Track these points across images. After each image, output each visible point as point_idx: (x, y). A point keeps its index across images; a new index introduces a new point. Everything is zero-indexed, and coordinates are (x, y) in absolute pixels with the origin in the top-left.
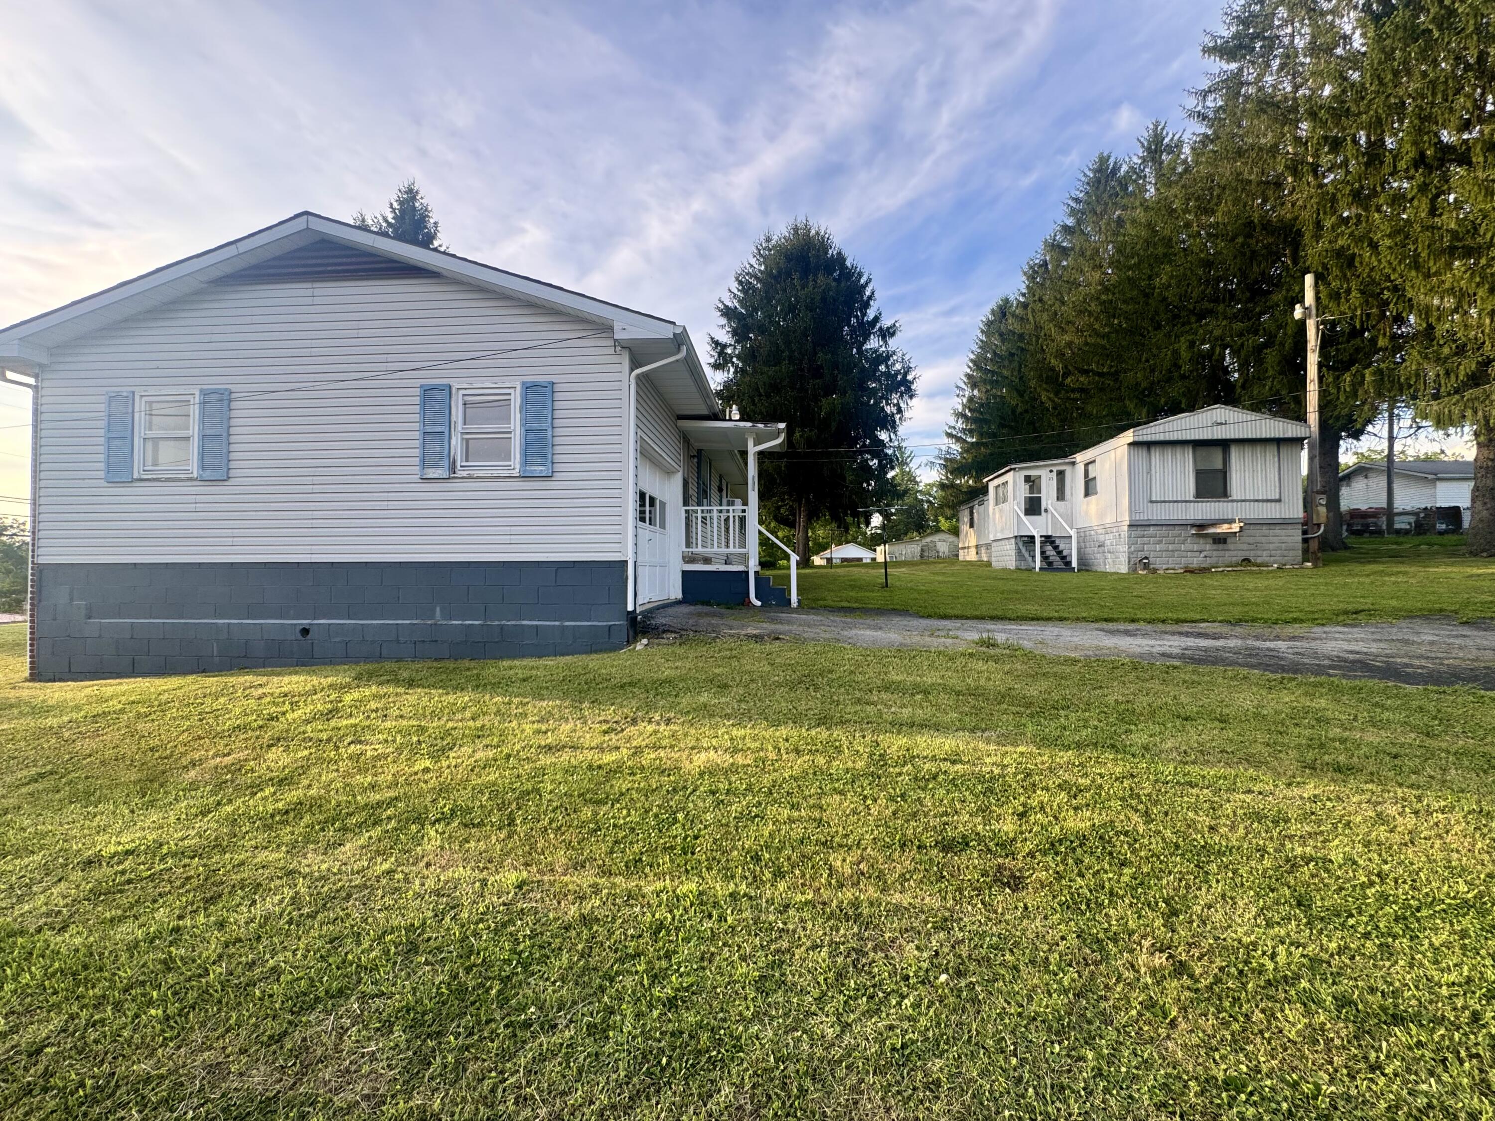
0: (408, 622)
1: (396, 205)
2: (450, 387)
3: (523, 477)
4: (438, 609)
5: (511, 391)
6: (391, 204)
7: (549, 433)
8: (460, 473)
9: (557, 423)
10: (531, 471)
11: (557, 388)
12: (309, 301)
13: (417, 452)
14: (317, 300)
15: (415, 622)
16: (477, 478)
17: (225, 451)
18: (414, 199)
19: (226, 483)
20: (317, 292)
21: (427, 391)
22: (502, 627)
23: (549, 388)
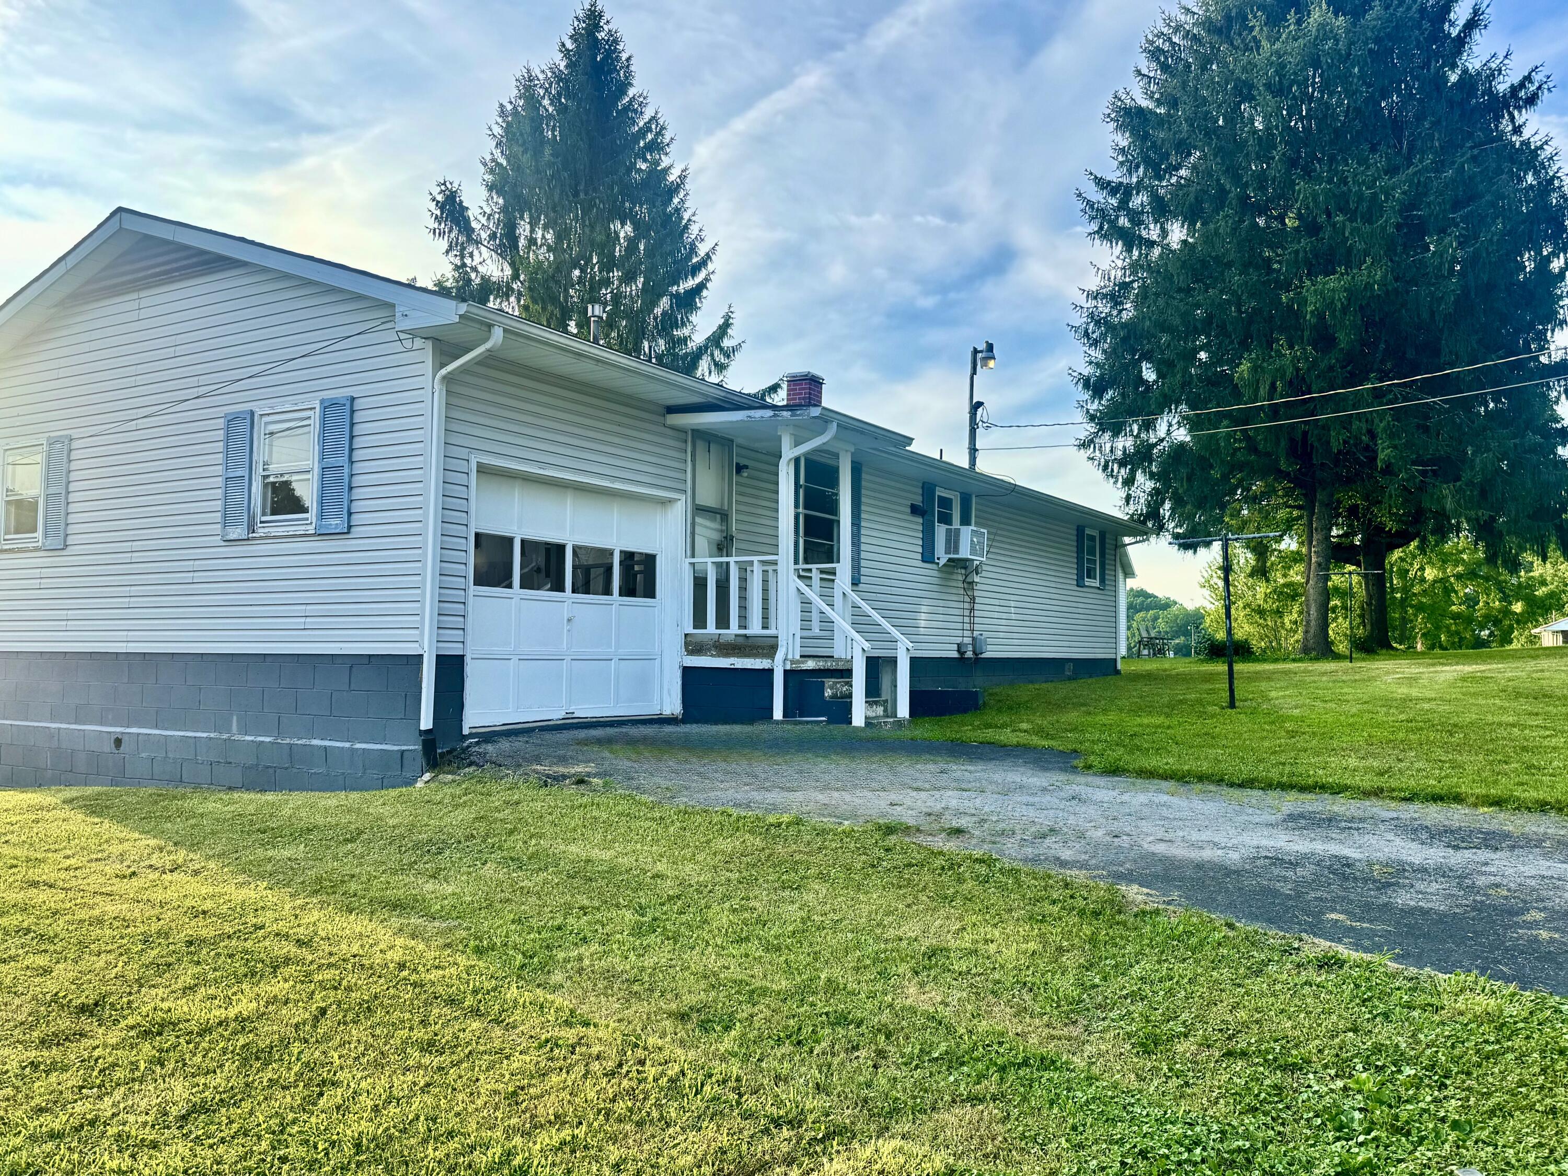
0: (205, 735)
1: (570, 45)
2: (252, 413)
3: (320, 534)
4: (235, 718)
5: (310, 413)
6: (563, 45)
7: (346, 470)
8: (261, 532)
9: (357, 455)
10: (327, 526)
11: (358, 404)
12: (134, 316)
13: (219, 505)
14: (144, 314)
15: (212, 735)
16: (275, 537)
17: (63, 513)
18: (597, 27)
19: (64, 553)
20: (144, 303)
21: (231, 420)
22: (291, 746)
23: (348, 407)
